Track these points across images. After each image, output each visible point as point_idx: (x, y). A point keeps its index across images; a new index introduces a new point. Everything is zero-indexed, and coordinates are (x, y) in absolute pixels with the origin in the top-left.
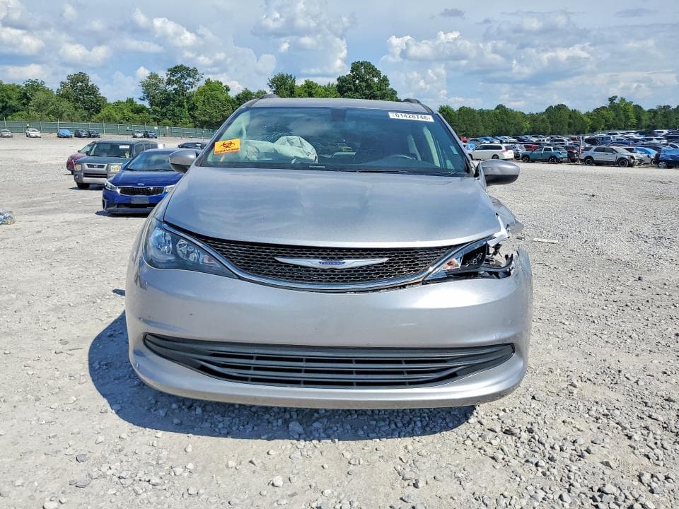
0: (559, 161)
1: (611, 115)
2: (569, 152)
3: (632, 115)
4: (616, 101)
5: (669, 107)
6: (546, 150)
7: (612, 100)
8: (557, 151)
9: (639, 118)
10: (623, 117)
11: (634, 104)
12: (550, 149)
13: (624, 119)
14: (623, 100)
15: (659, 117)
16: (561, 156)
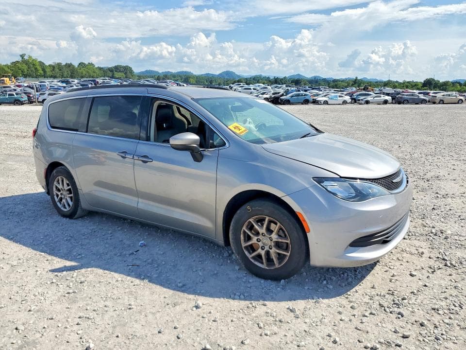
0: (22, 103)
1: (25, 67)
2: (28, 96)
3: (39, 68)
4: (26, 58)
5: (61, 64)
6: (9, 95)
7: (22, 56)
8: (19, 96)
9: (44, 70)
10: (33, 69)
11: (39, 60)
12: (13, 95)
13: (35, 71)
14: (30, 57)
15: (57, 70)
16: (23, 100)
